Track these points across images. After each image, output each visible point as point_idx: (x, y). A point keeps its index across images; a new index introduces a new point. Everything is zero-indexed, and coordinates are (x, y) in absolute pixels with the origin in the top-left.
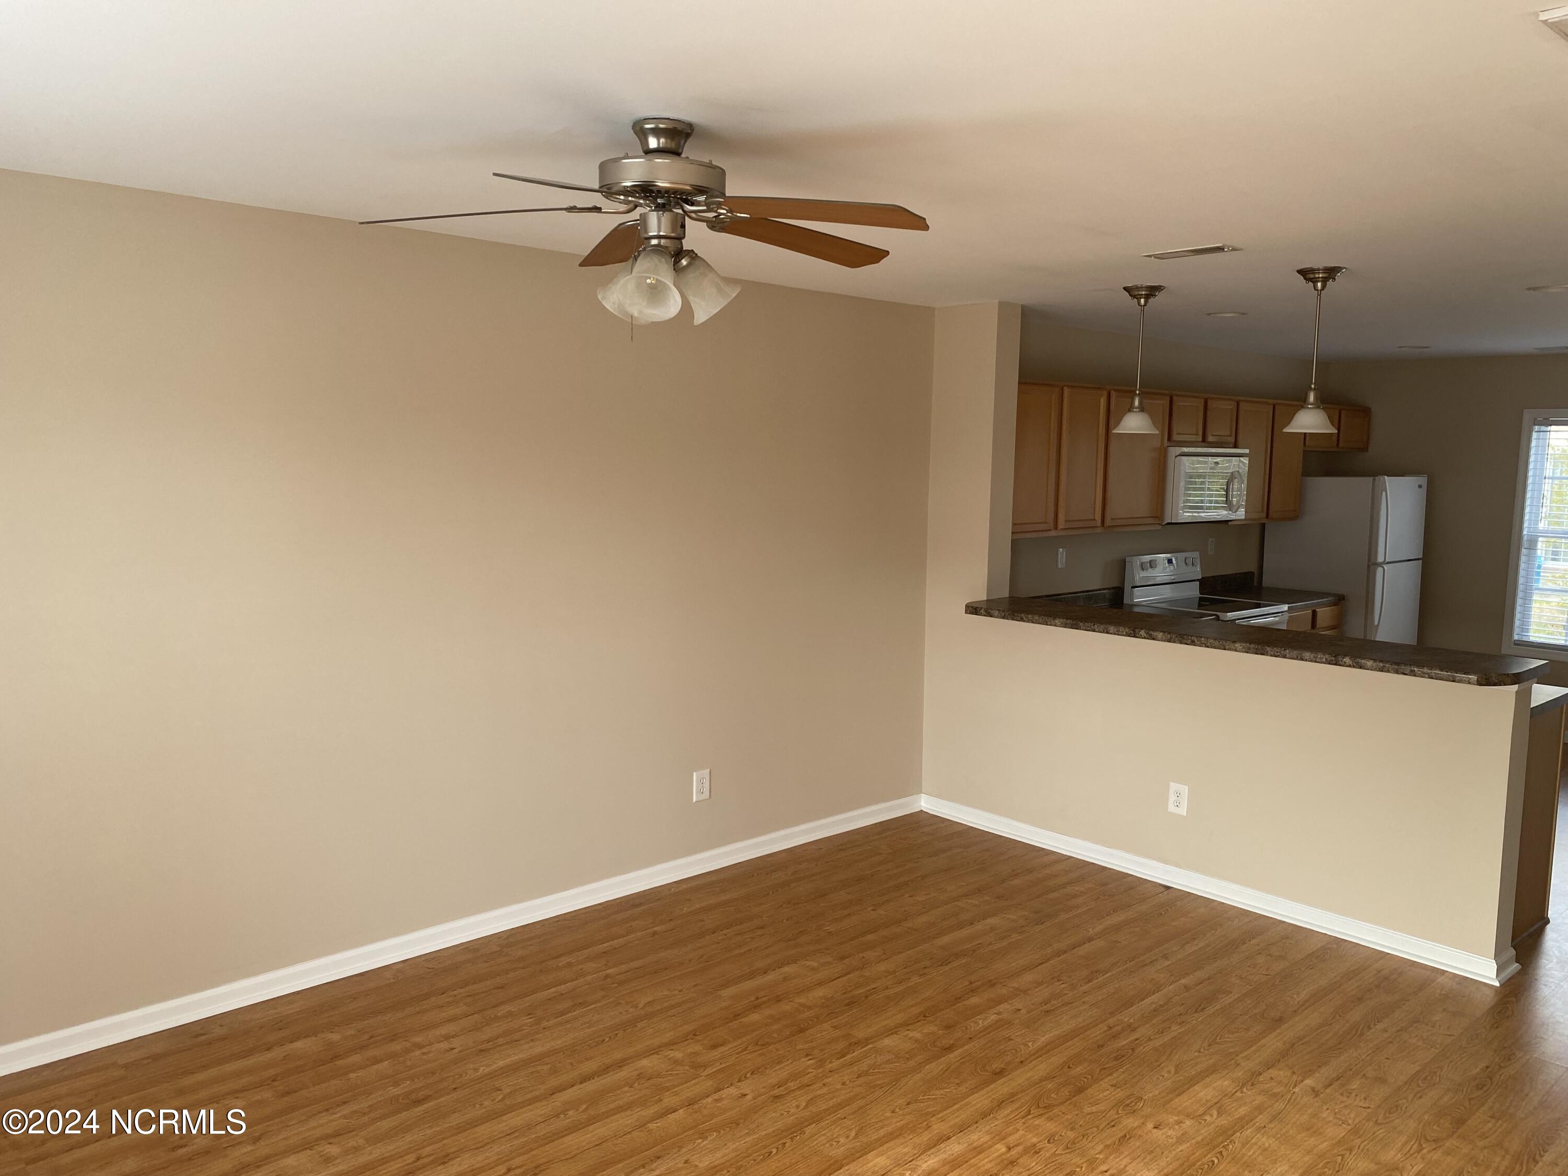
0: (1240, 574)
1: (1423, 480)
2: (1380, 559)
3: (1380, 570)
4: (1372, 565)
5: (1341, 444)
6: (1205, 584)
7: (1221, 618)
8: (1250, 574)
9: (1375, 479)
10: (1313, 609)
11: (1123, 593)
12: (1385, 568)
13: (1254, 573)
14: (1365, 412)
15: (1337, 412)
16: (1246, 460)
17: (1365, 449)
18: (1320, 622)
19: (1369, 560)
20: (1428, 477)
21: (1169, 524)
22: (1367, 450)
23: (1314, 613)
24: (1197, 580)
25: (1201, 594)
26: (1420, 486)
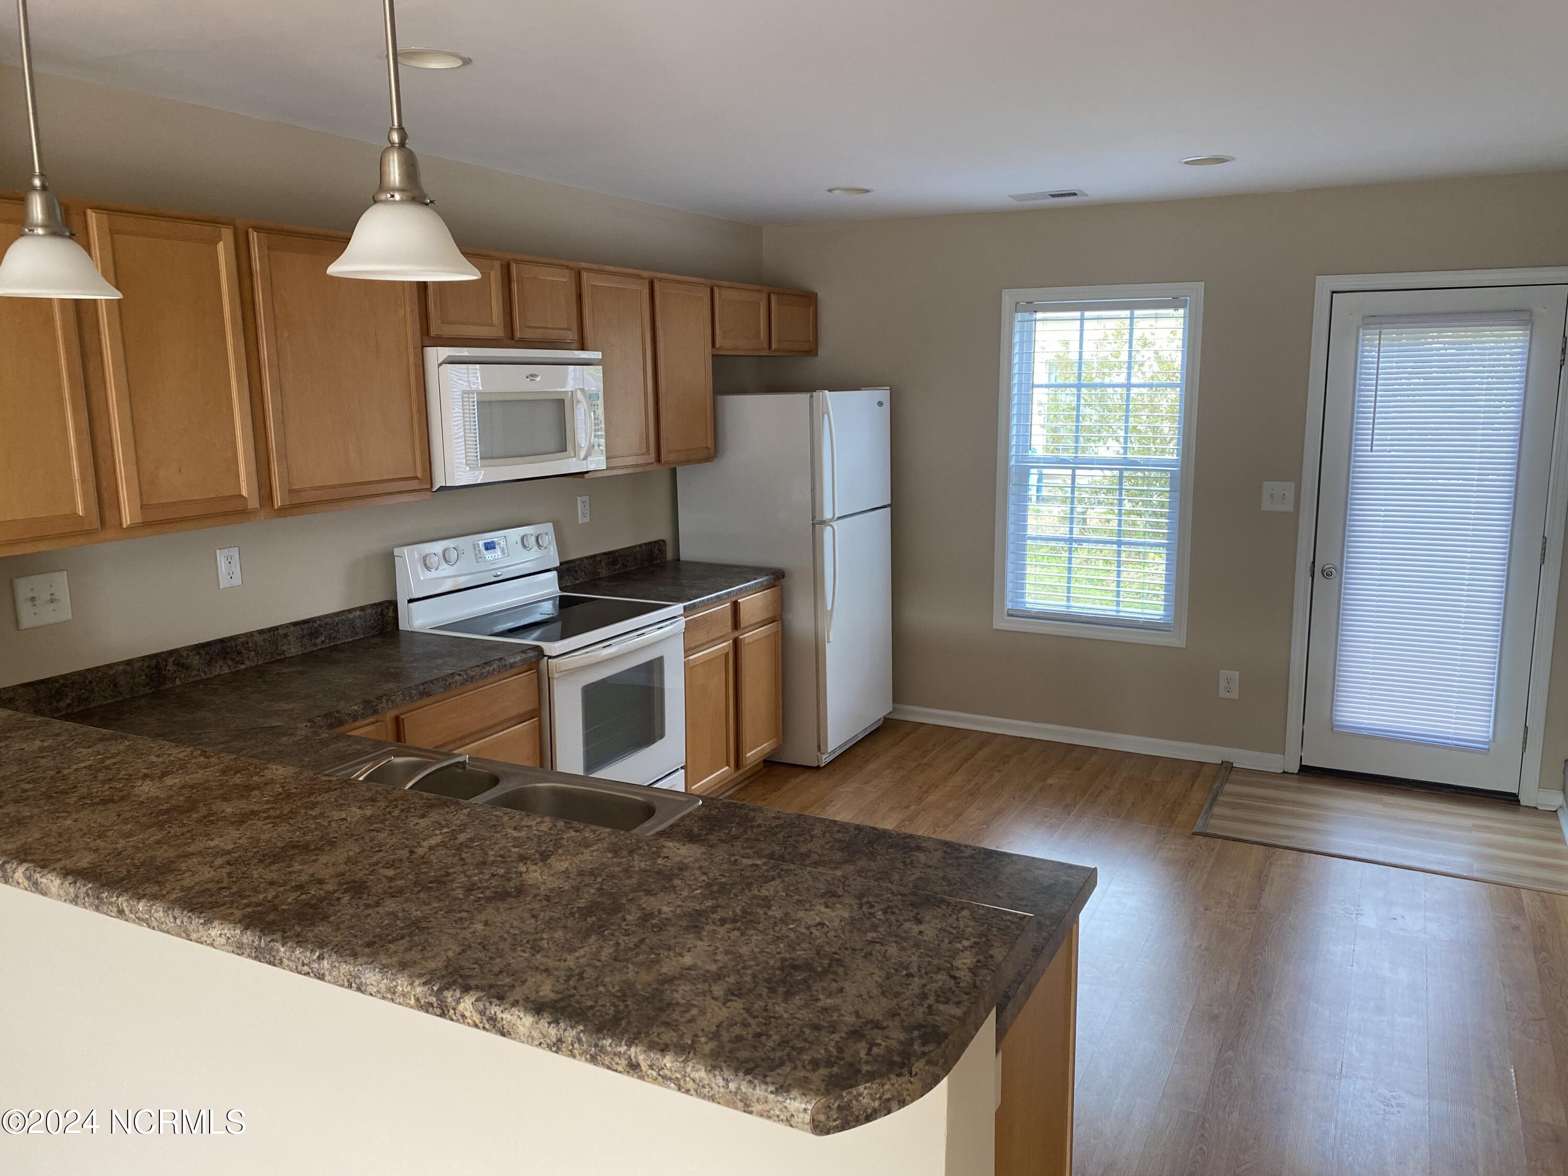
0: (640, 546)
1: (883, 395)
2: (828, 515)
3: (828, 531)
4: (817, 523)
5: (774, 346)
6: (566, 571)
7: (547, 653)
8: (660, 544)
9: (812, 396)
10: (734, 599)
11: (396, 610)
12: (836, 527)
13: (663, 541)
14: (809, 299)
15: (765, 297)
16: (597, 371)
17: (812, 351)
18: (746, 617)
19: (814, 518)
20: (890, 389)
21: (442, 488)
22: (817, 355)
23: (736, 606)
24: (555, 569)
25: (561, 589)
26: (880, 404)
